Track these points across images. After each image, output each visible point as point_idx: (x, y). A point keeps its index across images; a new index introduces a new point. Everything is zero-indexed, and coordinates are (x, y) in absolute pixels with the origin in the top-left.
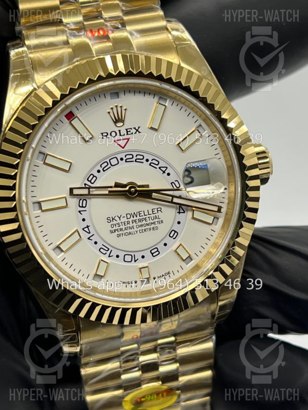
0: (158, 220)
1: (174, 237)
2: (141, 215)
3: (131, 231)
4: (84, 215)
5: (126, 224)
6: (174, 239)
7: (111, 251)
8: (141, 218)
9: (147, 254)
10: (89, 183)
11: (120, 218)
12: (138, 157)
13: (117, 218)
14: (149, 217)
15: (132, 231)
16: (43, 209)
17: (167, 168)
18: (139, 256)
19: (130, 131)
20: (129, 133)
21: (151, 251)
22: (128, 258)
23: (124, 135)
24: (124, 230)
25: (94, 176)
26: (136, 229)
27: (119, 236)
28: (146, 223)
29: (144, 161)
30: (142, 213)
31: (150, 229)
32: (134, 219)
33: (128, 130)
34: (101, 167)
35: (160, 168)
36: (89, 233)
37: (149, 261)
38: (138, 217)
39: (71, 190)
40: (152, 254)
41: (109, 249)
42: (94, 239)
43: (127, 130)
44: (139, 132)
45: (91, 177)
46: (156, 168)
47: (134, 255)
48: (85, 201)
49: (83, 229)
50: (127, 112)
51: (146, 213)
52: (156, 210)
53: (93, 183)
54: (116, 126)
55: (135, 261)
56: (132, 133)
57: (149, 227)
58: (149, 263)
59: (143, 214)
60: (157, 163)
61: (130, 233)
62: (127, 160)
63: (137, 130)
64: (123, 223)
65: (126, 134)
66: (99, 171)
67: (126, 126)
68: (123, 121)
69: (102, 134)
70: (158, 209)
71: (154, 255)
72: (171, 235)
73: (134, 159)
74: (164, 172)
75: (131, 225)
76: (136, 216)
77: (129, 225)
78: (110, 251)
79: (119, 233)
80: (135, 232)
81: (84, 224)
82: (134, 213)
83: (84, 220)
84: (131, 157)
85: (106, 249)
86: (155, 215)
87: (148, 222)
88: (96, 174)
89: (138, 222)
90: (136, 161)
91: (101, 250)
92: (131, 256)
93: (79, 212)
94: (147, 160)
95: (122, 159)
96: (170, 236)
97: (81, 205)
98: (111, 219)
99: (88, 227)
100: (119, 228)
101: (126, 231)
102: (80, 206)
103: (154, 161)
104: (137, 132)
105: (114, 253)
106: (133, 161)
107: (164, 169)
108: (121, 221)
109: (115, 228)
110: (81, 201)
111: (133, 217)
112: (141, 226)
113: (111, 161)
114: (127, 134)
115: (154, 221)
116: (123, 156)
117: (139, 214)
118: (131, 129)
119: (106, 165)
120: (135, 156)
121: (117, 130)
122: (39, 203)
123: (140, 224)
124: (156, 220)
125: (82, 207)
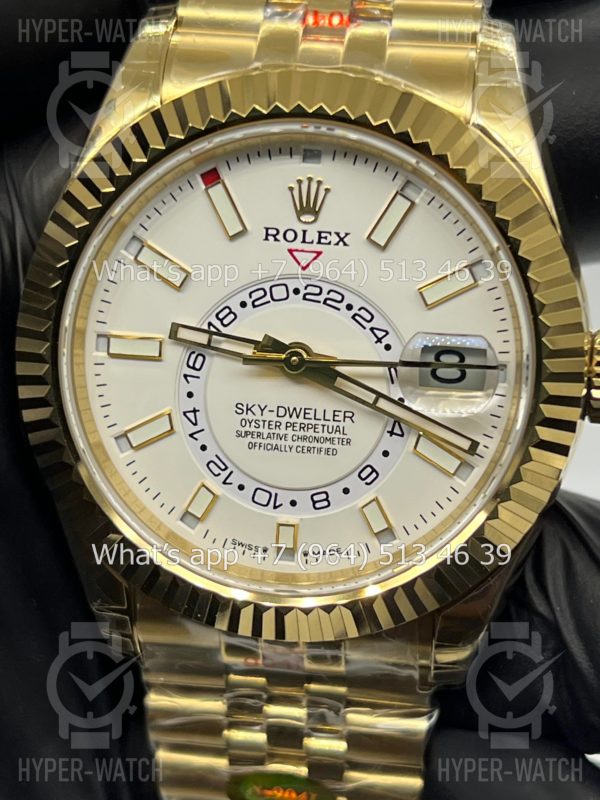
0: (342, 436)
1: (368, 480)
2: (307, 416)
3: (279, 442)
4: (194, 385)
5: (273, 427)
6: (367, 484)
7: (231, 473)
8: (306, 422)
9: (304, 499)
10: (217, 324)
11: (262, 410)
12: (333, 295)
13: (256, 409)
14: (323, 426)
15: (282, 443)
16: (111, 351)
17: (387, 333)
18: (284, 498)
19: (326, 238)
20: (323, 241)
21: (312, 496)
22: (262, 497)
23: (312, 242)
24: (265, 436)
25: (231, 312)
26: (290, 442)
27: (252, 446)
28: (314, 435)
29: (342, 306)
30: (312, 412)
31: (320, 450)
32: (292, 421)
33: (323, 235)
34: (250, 297)
35: (372, 329)
36: (195, 424)
37: (303, 514)
38: (301, 419)
39: (175, 328)
40: (314, 502)
41: (226, 468)
42: (202, 438)
43: (320, 233)
44: (345, 244)
45: (225, 314)
46: (365, 328)
47: (276, 495)
48: (200, 359)
49: (185, 413)
50: (329, 195)
51: (320, 415)
52: (341, 415)
53: (225, 326)
54: (300, 220)
55: (275, 507)
56: (330, 243)
57: (318, 445)
58: (302, 519)
59: (312, 416)
60: (369, 317)
61: (276, 448)
62: (308, 297)
63: (342, 239)
64: (266, 424)
65: (316, 240)
66: (243, 304)
67: (320, 225)
68: (316, 214)
69: (267, 229)
70: (347, 414)
71: (317, 505)
72: (363, 475)
73: (321, 298)
74: (379, 340)
75: (282, 431)
76: (298, 417)
77: (277, 431)
78: (228, 471)
79: (253, 441)
80: (288, 449)
81: (190, 404)
82: (295, 409)
83: (190, 395)
84: (317, 291)
85: (220, 466)
86: (338, 423)
87: (320, 435)
88: (236, 308)
89: (298, 428)
90: (325, 303)
91: (211, 465)
92: (268, 495)
93: (186, 376)
94: (349, 307)
95: (296, 291)
96: (359, 476)
97: (191, 364)
98: (245, 409)
99: (195, 411)
100: (257, 430)
101: (269, 441)
102: (188, 366)
103: (363, 313)
104: (341, 243)
105: (236, 479)
106: (319, 302)
107: (380, 334)
108: (263, 418)
109: (247, 428)
110: (193, 356)
111: (291, 416)
112: (304, 438)
113: (274, 289)
114: (319, 242)
115: (333, 435)
116: (301, 284)
117: (305, 413)
118: (330, 233)
119: (261, 296)
120: (325, 292)
121: (299, 228)
122: (108, 337)
123: (301, 433)
124: (338, 435)
125: (194, 368)
